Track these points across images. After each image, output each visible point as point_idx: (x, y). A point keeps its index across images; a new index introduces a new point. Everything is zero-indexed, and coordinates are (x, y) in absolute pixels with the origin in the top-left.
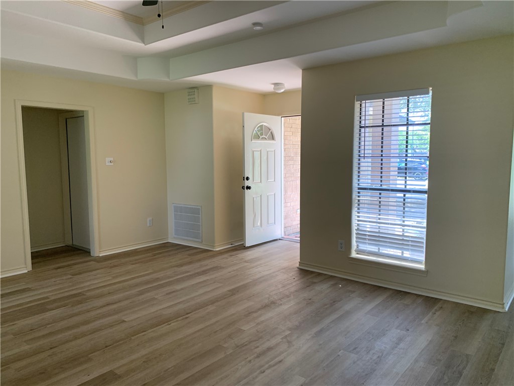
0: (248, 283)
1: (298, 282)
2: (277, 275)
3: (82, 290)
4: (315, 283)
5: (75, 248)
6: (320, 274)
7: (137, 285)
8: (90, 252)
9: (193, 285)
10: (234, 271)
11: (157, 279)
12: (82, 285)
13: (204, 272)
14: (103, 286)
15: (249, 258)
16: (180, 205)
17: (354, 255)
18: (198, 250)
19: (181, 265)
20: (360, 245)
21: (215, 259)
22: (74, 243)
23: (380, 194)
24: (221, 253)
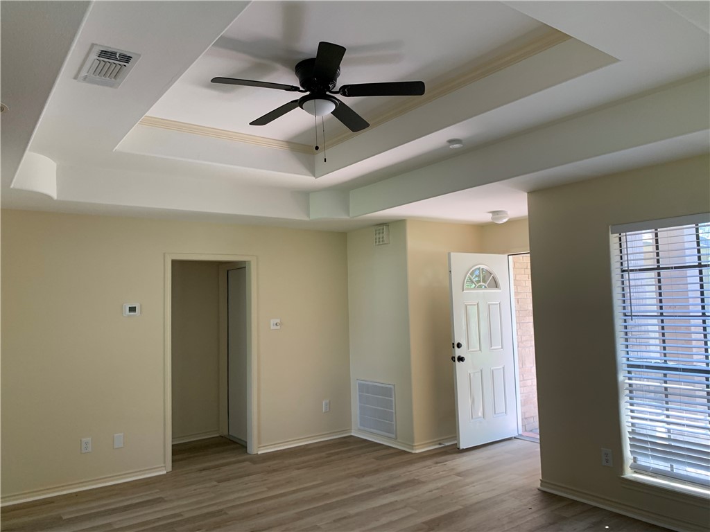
0: (456, 511)
1: (535, 515)
2: (503, 501)
3: (225, 506)
4: (565, 518)
5: (230, 440)
6: (574, 503)
7: (296, 503)
8: (246, 447)
9: (374, 508)
10: (438, 489)
11: (326, 496)
12: (226, 498)
13: (393, 489)
14: (252, 502)
15: (462, 469)
16: (367, 383)
17: (629, 474)
18: (391, 451)
19: (362, 475)
20: (639, 458)
21: (412, 468)
22: (230, 434)
23: (665, 375)
24: (423, 457)
